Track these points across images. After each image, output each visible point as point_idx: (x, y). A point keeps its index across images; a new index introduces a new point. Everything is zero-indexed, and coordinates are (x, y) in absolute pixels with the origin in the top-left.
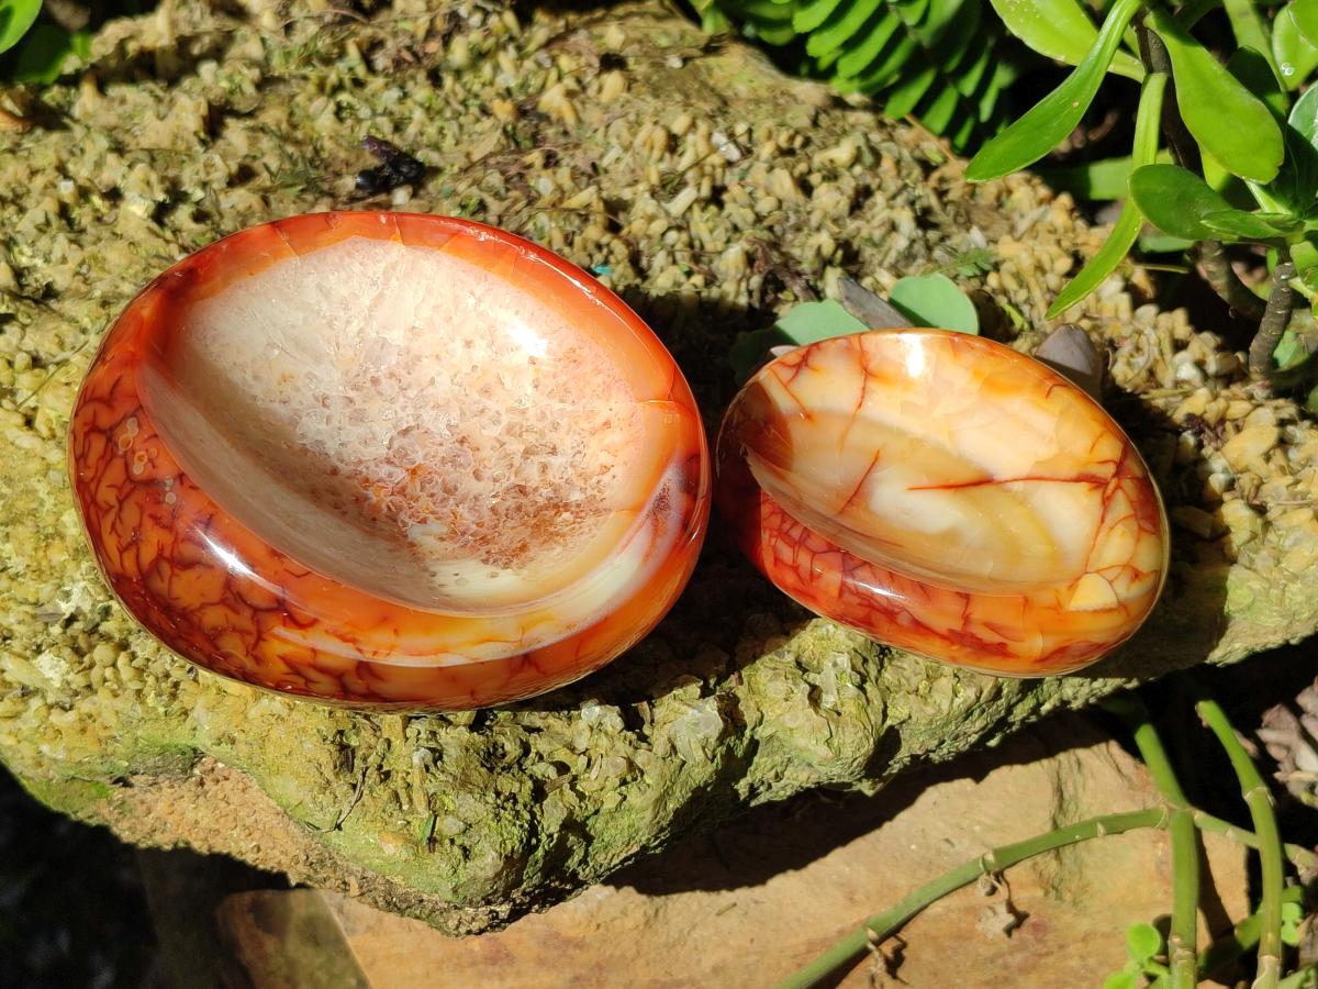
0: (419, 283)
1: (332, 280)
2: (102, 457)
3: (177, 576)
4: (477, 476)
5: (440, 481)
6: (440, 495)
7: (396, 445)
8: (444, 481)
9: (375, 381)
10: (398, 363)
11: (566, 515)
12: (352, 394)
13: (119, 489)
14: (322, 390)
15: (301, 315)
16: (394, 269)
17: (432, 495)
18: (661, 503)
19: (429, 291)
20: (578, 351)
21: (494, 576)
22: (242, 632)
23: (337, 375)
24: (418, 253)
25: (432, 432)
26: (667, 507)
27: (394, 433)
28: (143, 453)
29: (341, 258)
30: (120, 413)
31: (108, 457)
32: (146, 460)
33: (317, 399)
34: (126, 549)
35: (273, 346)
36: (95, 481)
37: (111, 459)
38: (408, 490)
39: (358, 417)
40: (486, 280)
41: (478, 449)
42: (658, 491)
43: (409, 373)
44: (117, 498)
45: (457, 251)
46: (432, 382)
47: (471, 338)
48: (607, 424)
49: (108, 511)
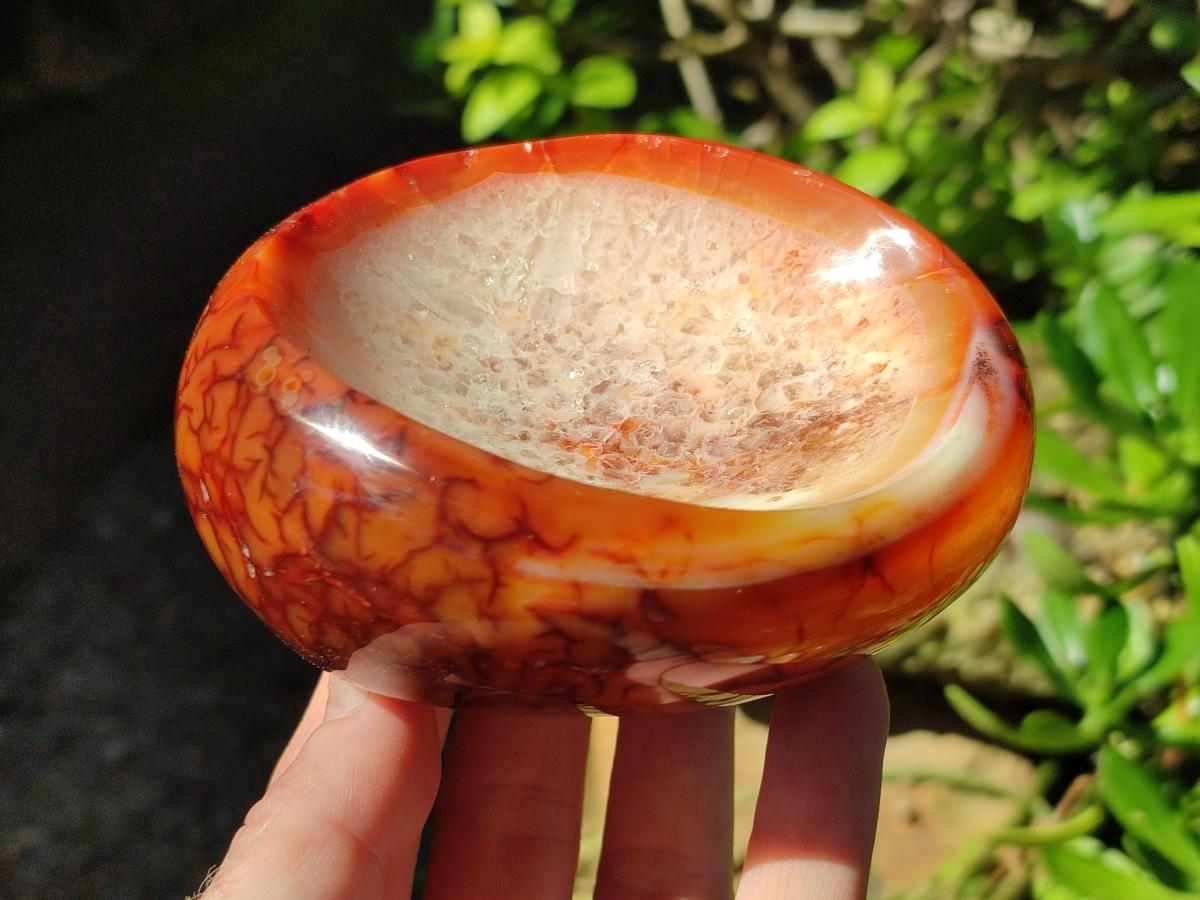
0: (583, 217)
1: (477, 230)
2: (234, 407)
3: (367, 521)
4: (706, 417)
5: (660, 432)
6: (665, 445)
7: (593, 403)
8: (665, 430)
9: (550, 339)
10: (574, 316)
11: (844, 426)
12: (525, 355)
13: (266, 434)
14: (488, 352)
15: (447, 271)
16: (549, 206)
17: (655, 447)
18: (983, 368)
19: (597, 225)
20: (801, 252)
21: (777, 499)
22: (470, 582)
23: (502, 337)
24: (577, 181)
25: (635, 383)
26: (990, 371)
27: (587, 390)
28: (292, 379)
29: (484, 202)
30: (249, 351)
31: (242, 403)
32: (298, 386)
33: (483, 363)
34: (287, 510)
35: (420, 307)
36: (229, 441)
37: (249, 402)
38: (623, 446)
39: (539, 379)
40: (666, 198)
41: (698, 392)
42: (972, 356)
43: (589, 324)
44: (265, 446)
45: (626, 169)
46: (621, 329)
47: (657, 271)
48: (864, 322)
49: (252, 470)
